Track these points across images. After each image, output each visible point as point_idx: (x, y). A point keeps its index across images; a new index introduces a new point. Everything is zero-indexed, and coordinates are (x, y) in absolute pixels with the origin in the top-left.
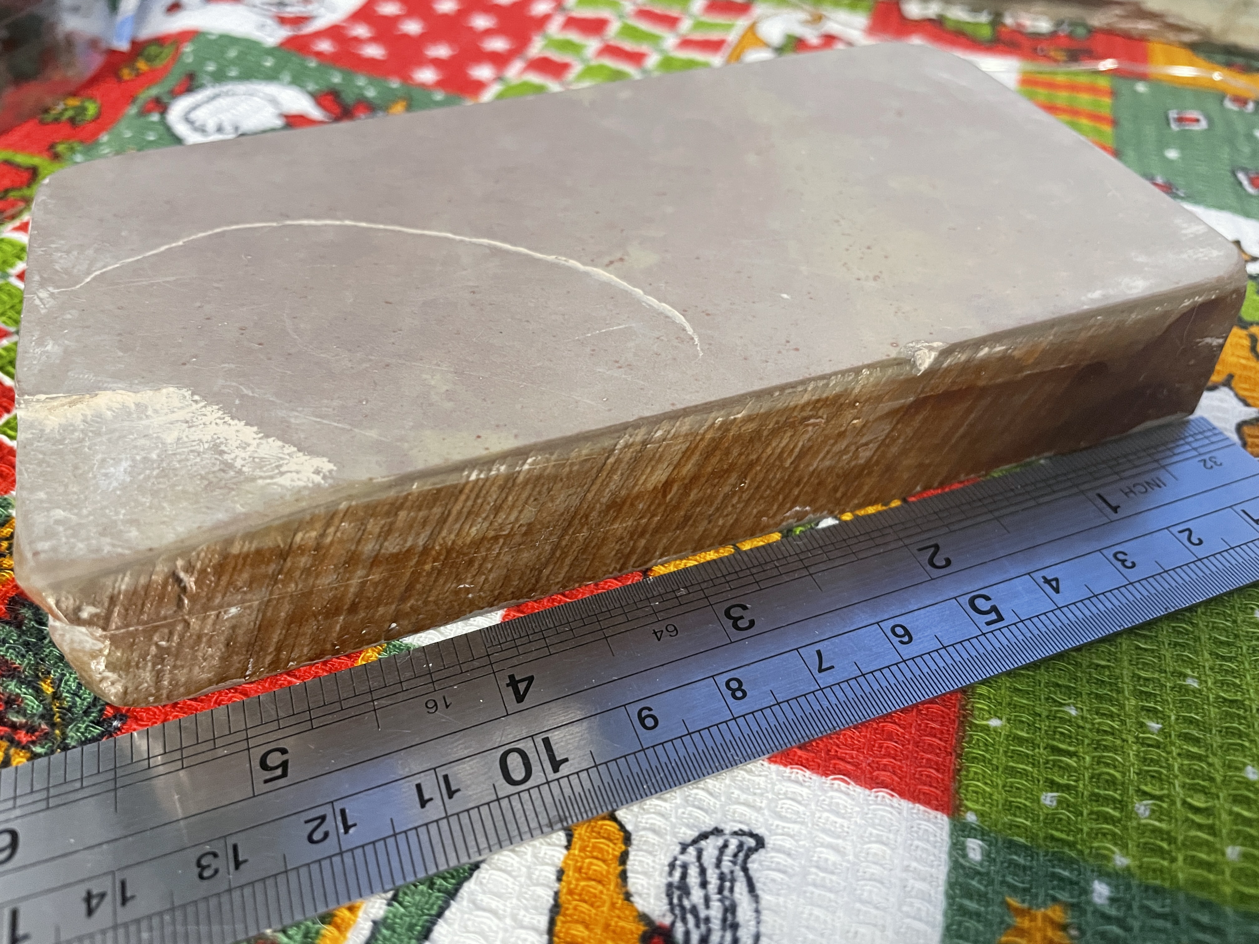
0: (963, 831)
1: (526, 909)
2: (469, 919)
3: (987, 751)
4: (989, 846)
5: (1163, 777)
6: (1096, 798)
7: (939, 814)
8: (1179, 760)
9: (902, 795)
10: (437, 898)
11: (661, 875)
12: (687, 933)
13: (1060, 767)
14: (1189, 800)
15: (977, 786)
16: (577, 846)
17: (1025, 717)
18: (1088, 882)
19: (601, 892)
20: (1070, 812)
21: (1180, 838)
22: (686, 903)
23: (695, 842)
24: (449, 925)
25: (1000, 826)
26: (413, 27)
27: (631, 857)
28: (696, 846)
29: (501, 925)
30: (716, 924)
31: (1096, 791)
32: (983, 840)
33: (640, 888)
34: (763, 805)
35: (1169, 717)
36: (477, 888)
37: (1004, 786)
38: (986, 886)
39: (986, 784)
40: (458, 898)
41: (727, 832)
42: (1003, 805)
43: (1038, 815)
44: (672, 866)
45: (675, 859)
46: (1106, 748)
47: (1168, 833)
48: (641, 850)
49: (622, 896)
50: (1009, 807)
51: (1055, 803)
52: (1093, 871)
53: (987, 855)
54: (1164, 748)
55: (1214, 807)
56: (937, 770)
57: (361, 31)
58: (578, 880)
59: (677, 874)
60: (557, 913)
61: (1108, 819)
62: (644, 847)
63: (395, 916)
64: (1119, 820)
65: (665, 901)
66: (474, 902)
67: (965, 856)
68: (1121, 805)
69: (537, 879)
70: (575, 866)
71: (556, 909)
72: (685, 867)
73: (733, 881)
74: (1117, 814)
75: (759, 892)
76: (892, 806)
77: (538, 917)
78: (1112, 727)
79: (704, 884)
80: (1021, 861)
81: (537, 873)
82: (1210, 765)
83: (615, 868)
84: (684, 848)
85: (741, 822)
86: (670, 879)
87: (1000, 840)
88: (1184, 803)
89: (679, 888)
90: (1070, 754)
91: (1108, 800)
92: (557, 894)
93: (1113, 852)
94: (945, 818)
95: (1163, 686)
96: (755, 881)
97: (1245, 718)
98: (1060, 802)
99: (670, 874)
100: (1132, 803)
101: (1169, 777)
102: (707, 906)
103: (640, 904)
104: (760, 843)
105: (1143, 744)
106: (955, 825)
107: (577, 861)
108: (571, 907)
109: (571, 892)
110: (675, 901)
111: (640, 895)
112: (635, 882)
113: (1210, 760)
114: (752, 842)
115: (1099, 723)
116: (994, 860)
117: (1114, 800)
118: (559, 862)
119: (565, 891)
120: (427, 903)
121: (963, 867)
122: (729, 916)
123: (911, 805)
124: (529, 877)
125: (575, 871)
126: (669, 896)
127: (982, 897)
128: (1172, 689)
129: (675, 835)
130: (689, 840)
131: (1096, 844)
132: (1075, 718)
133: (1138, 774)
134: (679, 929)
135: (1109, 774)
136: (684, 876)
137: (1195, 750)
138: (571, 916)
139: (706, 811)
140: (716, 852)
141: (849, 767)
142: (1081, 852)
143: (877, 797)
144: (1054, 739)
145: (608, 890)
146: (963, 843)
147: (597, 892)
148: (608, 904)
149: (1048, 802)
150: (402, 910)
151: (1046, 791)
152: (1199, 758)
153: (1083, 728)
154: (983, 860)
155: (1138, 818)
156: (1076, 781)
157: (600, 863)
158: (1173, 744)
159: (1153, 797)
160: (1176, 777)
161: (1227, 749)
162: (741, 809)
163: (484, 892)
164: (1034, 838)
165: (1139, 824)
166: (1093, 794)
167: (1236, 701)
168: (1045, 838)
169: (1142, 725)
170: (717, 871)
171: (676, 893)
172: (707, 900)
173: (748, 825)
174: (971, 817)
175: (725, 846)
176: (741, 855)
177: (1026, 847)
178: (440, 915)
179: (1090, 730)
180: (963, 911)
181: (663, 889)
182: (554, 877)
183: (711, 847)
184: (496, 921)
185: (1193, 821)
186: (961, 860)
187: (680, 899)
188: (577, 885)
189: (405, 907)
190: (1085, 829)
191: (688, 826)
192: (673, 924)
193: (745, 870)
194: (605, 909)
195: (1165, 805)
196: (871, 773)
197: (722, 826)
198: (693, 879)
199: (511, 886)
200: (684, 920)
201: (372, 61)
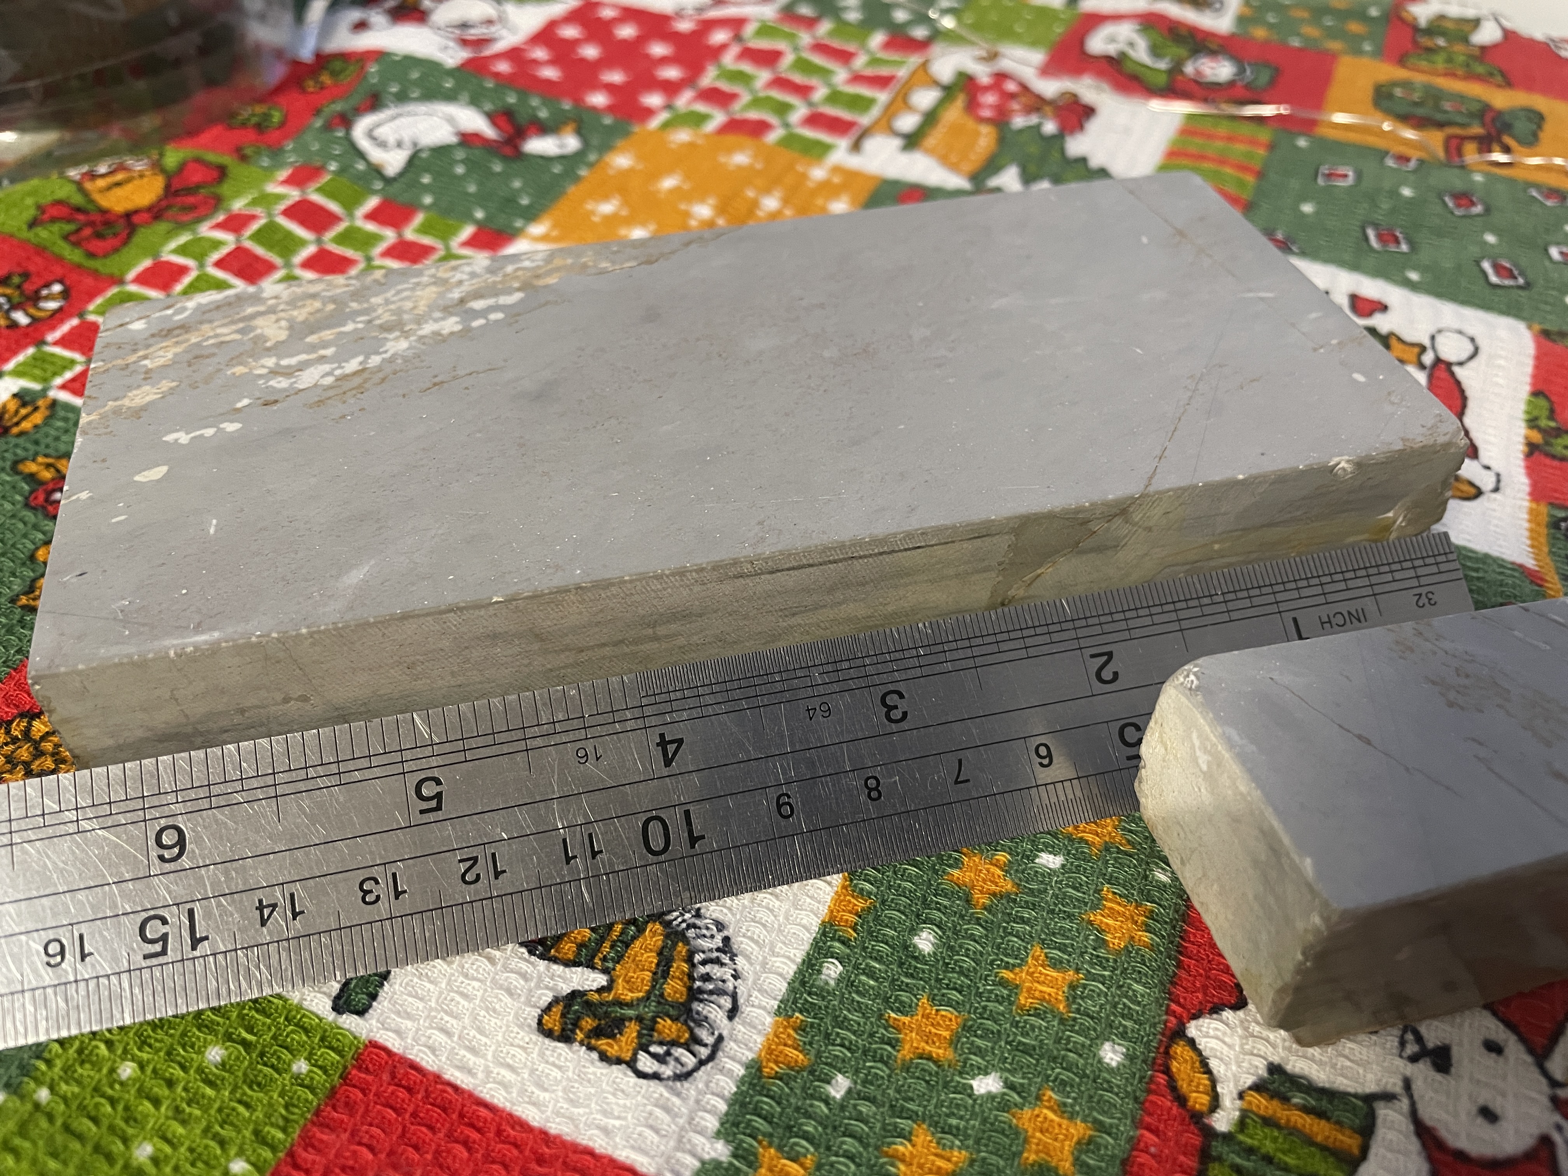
26: (590, 52)
57: (540, 53)
201: (548, 82)
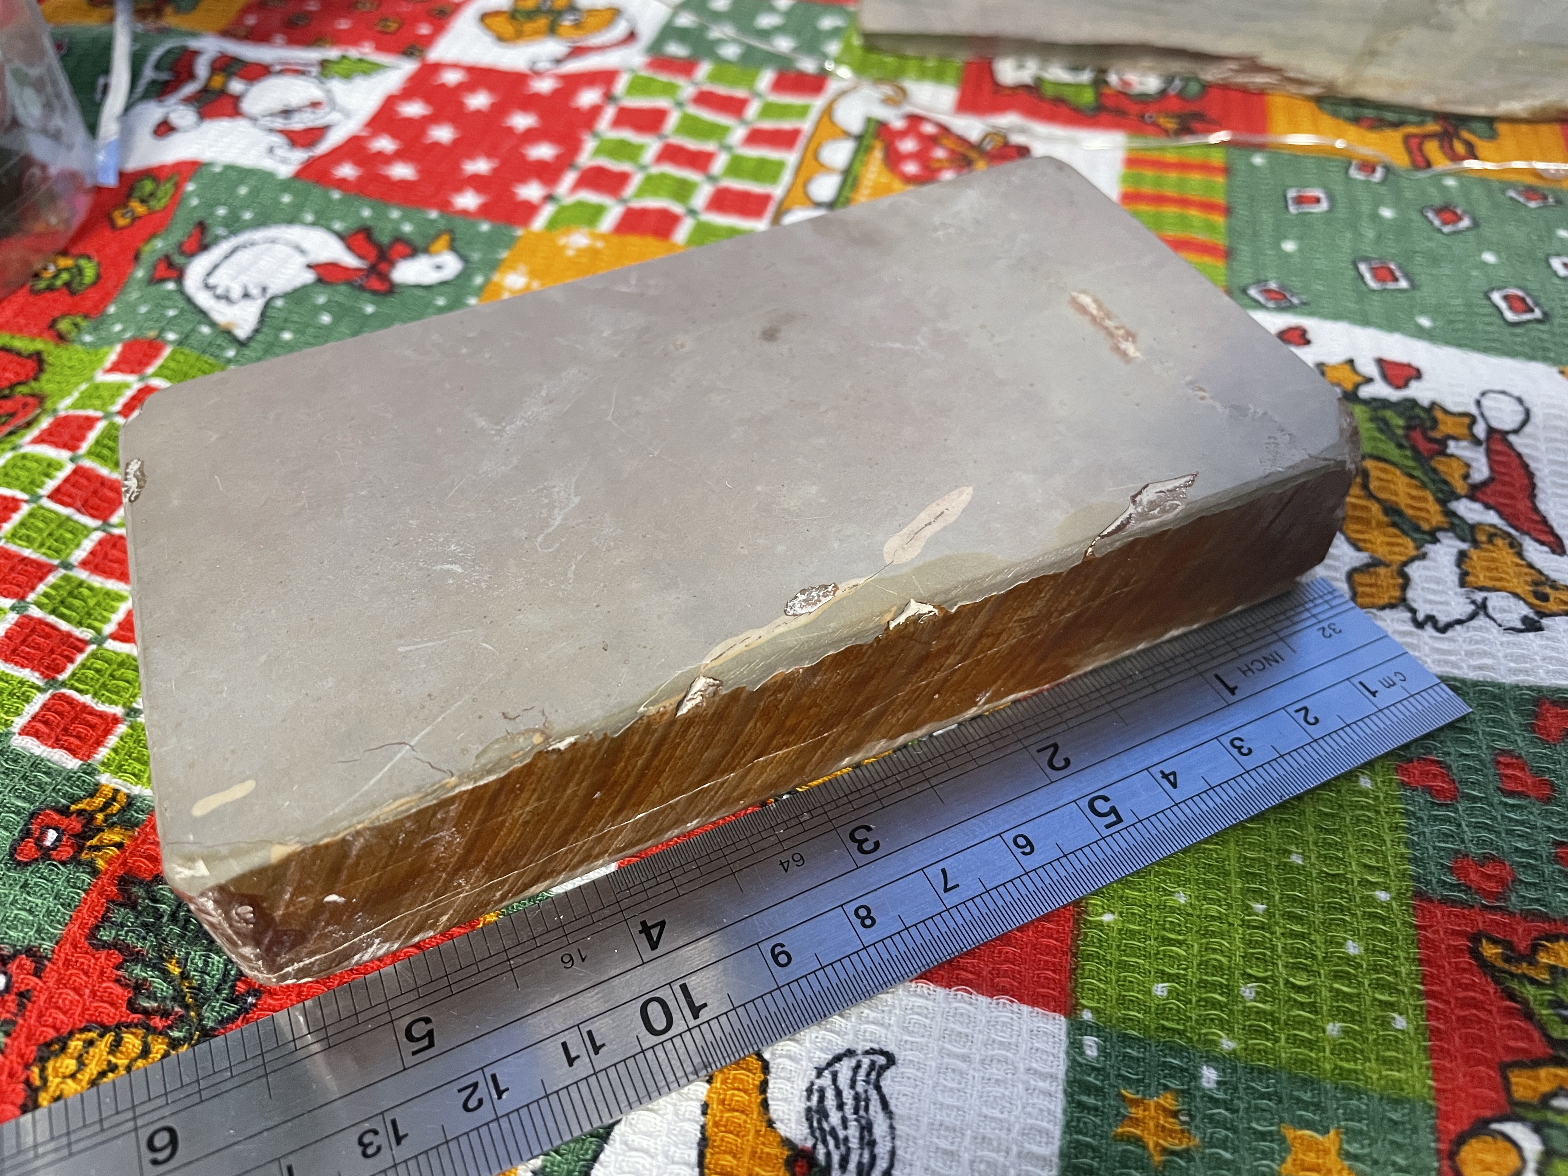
0: (1080, 1029)
1: (676, 1145)
2: (623, 1160)
3: (1100, 948)
4: (1105, 1041)
5: (1268, 958)
6: (1203, 984)
7: (1057, 1015)
8: (1283, 940)
9: (1021, 1001)
10: (591, 1143)
11: (800, 1100)
12: (828, 1155)
13: (1170, 956)
14: (1291, 979)
15: (1092, 984)
16: (719, 1079)
17: (1136, 910)
18: (1197, 1068)
19: (745, 1122)
20: (1179, 1001)
21: (1283, 1018)
22: (826, 1126)
23: (829, 1064)
24: (605, 1167)
25: (1114, 1022)
26: (443, 134)
27: (770, 1085)
28: (831, 1069)
29: (654, 1163)
30: (854, 1143)
31: (1205, 977)
32: (1098, 1037)
33: (781, 1114)
34: (892, 1022)
35: (1274, 896)
36: (628, 1129)
37: (1118, 981)
38: (1102, 1081)
39: (1100, 980)
40: (611, 1142)
41: (859, 1052)
42: (1117, 1000)
43: (1150, 1007)
44: (810, 1091)
45: (812, 1084)
46: (1213, 934)
47: (1272, 1014)
48: (780, 1078)
49: (764, 1124)
50: (1122, 1001)
51: (1165, 994)
52: (1201, 1057)
53: (1102, 1050)
54: (1269, 928)
55: (1316, 984)
56: (1054, 972)
57: (385, 144)
58: (722, 1112)
59: (815, 1098)
60: (706, 1146)
61: (1215, 1004)
62: (782, 1075)
63: (553, 1164)
64: (1226, 1004)
65: (806, 1125)
66: (626, 1143)
67: (1082, 1053)
68: (1228, 990)
69: (684, 1115)
70: (718, 1099)
71: (704, 1143)
72: (822, 1091)
73: (867, 1100)
74: (1223, 999)
75: (892, 1108)
76: (1012, 1012)
77: (689, 1152)
78: (1219, 912)
79: (840, 1106)
80: (1134, 1053)
81: (683, 1109)
82: (1312, 942)
83: (757, 1097)
84: (820, 1073)
85: (871, 1041)
86: (809, 1104)
87: (1114, 1035)
88: (1287, 982)
89: (817, 1112)
90: (1180, 943)
91: (1215, 987)
92: (703, 1127)
93: (1221, 1037)
94: (1063, 1018)
95: (1268, 865)
96: (888, 1097)
97: (1347, 892)
98: (1170, 992)
99: (809, 1098)
100: (1239, 986)
101: (1272, 958)
102: (845, 1127)
103: (783, 1129)
104: (891, 1060)
105: (1249, 927)
106: (1072, 1025)
107: (720, 1094)
108: (718, 1139)
109: (716, 1124)
110: (815, 1124)
111: (782, 1121)
112: (777, 1109)
113: (1313, 938)
114: (881, 1060)
115: (1207, 909)
116: (1110, 1054)
117: (1221, 985)
118: (704, 1098)
119: (711, 1124)
120: (581, 1149)
121: (1080, 1065)
122: (866, 1133)
123: (1030, 1009)
124: (676, 1114)
125: (718, 1104)
126: (809, 1119)
127: (1098, 1091)
128: (1277, 867)
129: (810, 1059)
130: (823, 1064)
131: (1203, 1031)
132: (1185, 906)
133: (1243, 957)
134: (821, 1151)
135: (1216, 960)
136: (822, 1099)
137: (1297, 928)
138: (718, 1147)
139: (838, 1034)
140: (850, 1074)
141: (970, 976)
142: (1190, 1040)
143: (998, 1004)
144: (1164, 929)
145: (752, 1119)
146: (1081, 1040)
147: (741, 1122)
148: (752, 1133)
149: (1159, 993)
150: (559, 1158)
151: (1158, 982)
152: (1302, 936)
153: (1192, 915)
154: (1099, 1056)
155: (1244, 1001)
156: (1185, 969)
157: (742, 1094)
158: (1277, 923)
159: (1258, 979)
160: (1280, 957)
161: (1328, 924)
162: (872, 1027)
163: (635, 1133)
164: (1147, 1028)
165: (1245, 1007)
166: (1201, 981)
167: (1338, 875)
168: (1157, 1028)
169: (1248, 907)
170: (852, 1092)
171: (816, 1117)
172: (844, 1122)
173: (878, 1043)
174: (1087, 1016)
175: (858, 1066)
176: (873, 1075)
177: (1139, 1039)
178: (595, 1158)
179: (1199, 917)
180: (1081, 1105)
181: (803, 1114)
182: (699, 1112)
183: (844, 1069)
184: (649, 1159)
185: (1295, 1000)
186: (1079, 1059)
187: (819, 1122)
188: (722, 1117)
189: (561, 1155)
190: (1194, 1017)
191: (821, 1050)
192: (814, 1146)
193: (878, 1088)
194: (750, 1138)
195: (1268, 987)
196: (992, 980)
197: (853, 1047)
198: (830, 1102)
199: (659, 1124)
200: (825, 1142)
201: (403, 184)
